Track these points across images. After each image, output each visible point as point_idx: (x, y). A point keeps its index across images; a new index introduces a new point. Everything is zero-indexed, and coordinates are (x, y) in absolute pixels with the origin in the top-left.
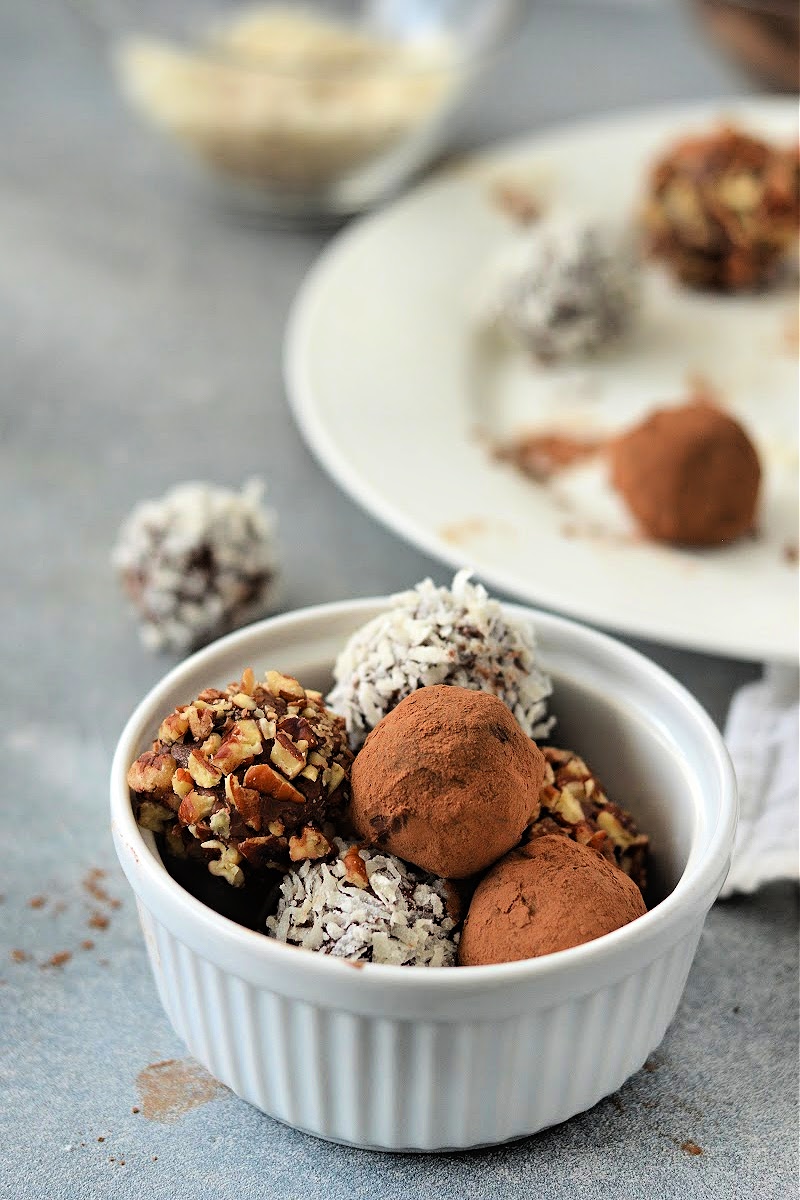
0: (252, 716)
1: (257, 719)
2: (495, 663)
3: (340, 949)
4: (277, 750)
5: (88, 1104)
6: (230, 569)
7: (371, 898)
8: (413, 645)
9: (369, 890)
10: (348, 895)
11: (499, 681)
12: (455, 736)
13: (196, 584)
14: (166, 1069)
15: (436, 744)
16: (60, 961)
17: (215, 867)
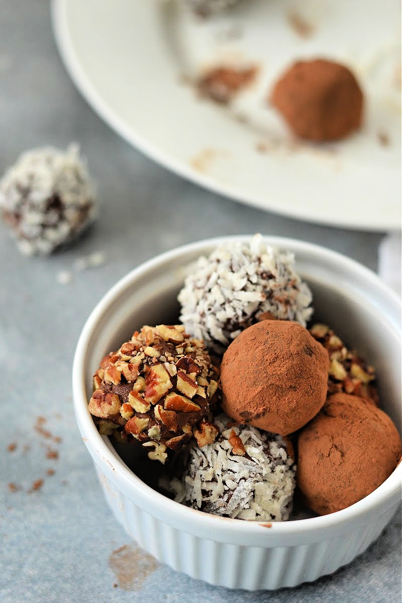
0: (159, 362)
1: (162, 362)
2: (283, 291)
3: (237, 496)
4: (180, 382)
5: (86, 587)
6: (72, 205)
7: (249, 462)
8: (236, 289)
9: (247, 456)
10: (235, 462)
11: (287, 303)
12: (287, 361)
13: (53, 217)
14: (124, 553)
15: (277, 368)
16: (38, 486)
17: (152, 455)
